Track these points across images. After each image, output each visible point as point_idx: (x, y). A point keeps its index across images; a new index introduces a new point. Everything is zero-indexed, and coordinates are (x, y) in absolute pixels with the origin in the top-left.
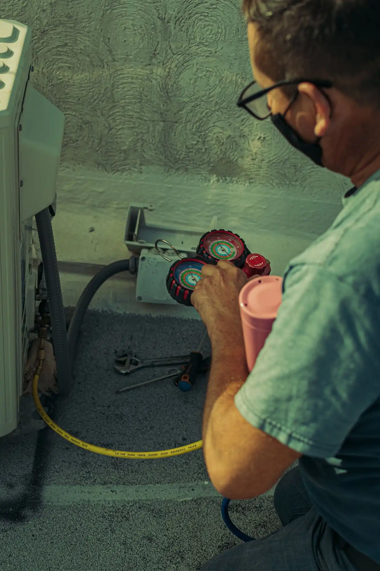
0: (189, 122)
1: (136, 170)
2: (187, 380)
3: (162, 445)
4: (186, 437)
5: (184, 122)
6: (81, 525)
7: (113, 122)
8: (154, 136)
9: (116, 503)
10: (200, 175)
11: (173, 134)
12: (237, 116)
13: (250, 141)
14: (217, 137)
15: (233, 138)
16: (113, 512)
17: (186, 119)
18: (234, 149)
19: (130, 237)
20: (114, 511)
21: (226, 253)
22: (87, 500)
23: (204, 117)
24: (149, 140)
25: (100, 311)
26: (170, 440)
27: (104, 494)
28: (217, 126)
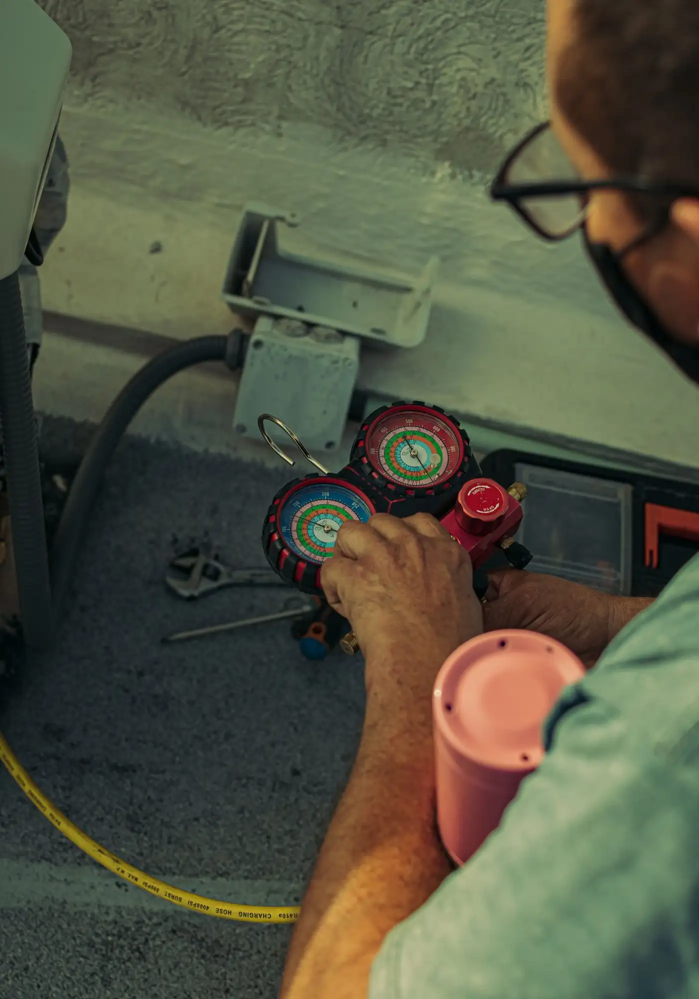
0: (399, 36)
1: (267, 127)
2: (320, 637)
3: (244, 781)
4: (299, 767)
5: (390, 34)
6: (38, 959)
7: (225, 13)
8: (317, 58)
9: (124, 913)
10: (413, 160)
11: (361, 59)
12: (515, 36)
13: (539, 99)
14: (464, 79)
15: (499, 86)
16: (114, 935)
17: (395, 29)
18: (500, 110)
19: (235, 285)
20: (115, 932)
21: (419, 465)
22: (61, 901)
23: (438, 29)
24: (305, 66)
25: (153, 440)
26: (264, 771)
27: (100, 889)
28: (466, 54)
